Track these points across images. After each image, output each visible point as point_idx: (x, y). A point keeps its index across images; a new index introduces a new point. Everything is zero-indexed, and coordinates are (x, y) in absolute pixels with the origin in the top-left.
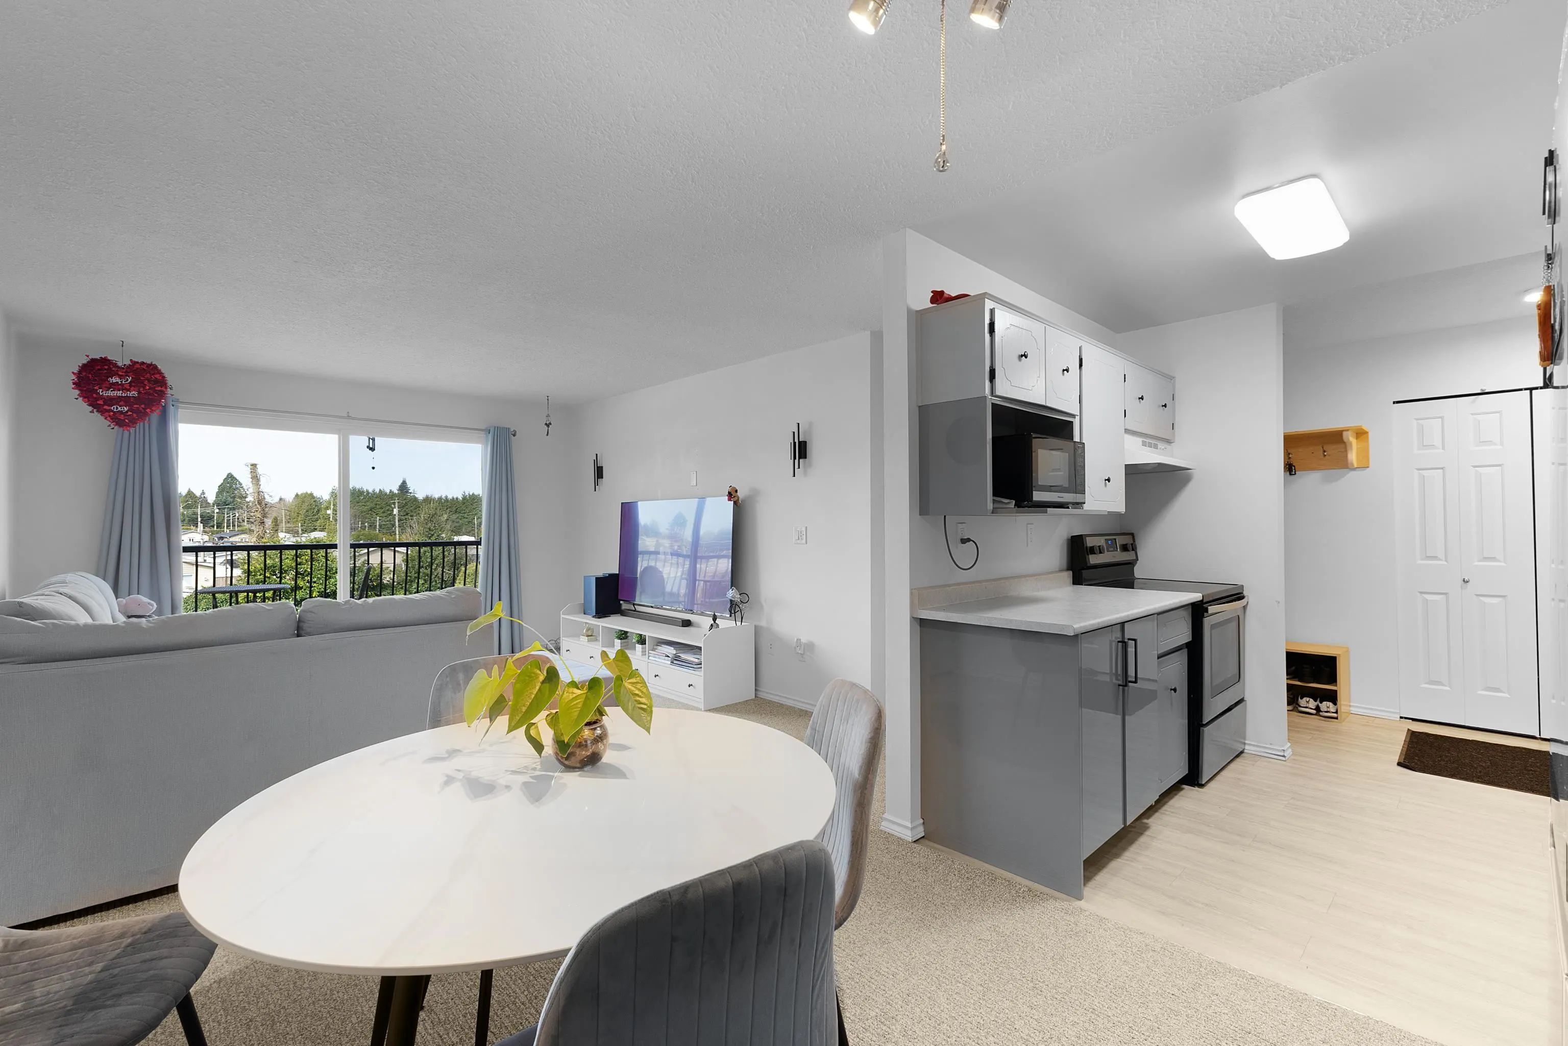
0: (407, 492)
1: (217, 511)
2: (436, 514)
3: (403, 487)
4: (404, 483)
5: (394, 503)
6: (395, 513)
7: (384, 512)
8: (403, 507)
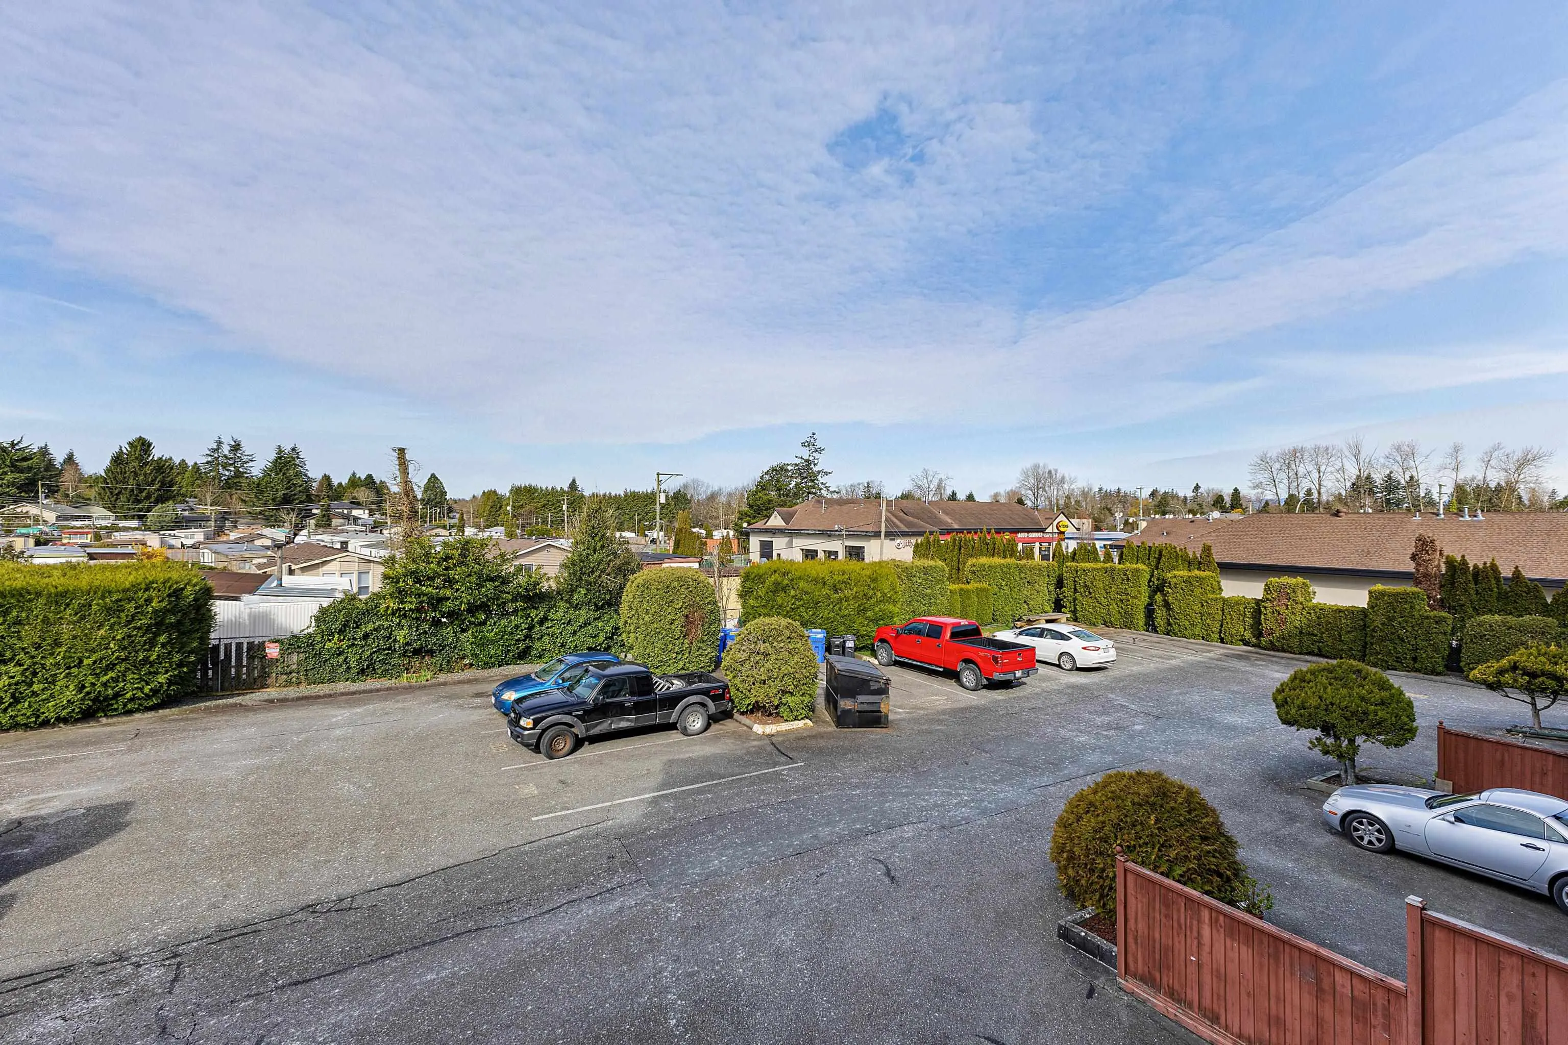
0: (576, 490)
1: (421, 507)
2: (600, 508)
3: (573, 485)
4: (574, 481)
5: (564, 500)
6: (564, 509)
7: (555, 509)
8: (572, 503)
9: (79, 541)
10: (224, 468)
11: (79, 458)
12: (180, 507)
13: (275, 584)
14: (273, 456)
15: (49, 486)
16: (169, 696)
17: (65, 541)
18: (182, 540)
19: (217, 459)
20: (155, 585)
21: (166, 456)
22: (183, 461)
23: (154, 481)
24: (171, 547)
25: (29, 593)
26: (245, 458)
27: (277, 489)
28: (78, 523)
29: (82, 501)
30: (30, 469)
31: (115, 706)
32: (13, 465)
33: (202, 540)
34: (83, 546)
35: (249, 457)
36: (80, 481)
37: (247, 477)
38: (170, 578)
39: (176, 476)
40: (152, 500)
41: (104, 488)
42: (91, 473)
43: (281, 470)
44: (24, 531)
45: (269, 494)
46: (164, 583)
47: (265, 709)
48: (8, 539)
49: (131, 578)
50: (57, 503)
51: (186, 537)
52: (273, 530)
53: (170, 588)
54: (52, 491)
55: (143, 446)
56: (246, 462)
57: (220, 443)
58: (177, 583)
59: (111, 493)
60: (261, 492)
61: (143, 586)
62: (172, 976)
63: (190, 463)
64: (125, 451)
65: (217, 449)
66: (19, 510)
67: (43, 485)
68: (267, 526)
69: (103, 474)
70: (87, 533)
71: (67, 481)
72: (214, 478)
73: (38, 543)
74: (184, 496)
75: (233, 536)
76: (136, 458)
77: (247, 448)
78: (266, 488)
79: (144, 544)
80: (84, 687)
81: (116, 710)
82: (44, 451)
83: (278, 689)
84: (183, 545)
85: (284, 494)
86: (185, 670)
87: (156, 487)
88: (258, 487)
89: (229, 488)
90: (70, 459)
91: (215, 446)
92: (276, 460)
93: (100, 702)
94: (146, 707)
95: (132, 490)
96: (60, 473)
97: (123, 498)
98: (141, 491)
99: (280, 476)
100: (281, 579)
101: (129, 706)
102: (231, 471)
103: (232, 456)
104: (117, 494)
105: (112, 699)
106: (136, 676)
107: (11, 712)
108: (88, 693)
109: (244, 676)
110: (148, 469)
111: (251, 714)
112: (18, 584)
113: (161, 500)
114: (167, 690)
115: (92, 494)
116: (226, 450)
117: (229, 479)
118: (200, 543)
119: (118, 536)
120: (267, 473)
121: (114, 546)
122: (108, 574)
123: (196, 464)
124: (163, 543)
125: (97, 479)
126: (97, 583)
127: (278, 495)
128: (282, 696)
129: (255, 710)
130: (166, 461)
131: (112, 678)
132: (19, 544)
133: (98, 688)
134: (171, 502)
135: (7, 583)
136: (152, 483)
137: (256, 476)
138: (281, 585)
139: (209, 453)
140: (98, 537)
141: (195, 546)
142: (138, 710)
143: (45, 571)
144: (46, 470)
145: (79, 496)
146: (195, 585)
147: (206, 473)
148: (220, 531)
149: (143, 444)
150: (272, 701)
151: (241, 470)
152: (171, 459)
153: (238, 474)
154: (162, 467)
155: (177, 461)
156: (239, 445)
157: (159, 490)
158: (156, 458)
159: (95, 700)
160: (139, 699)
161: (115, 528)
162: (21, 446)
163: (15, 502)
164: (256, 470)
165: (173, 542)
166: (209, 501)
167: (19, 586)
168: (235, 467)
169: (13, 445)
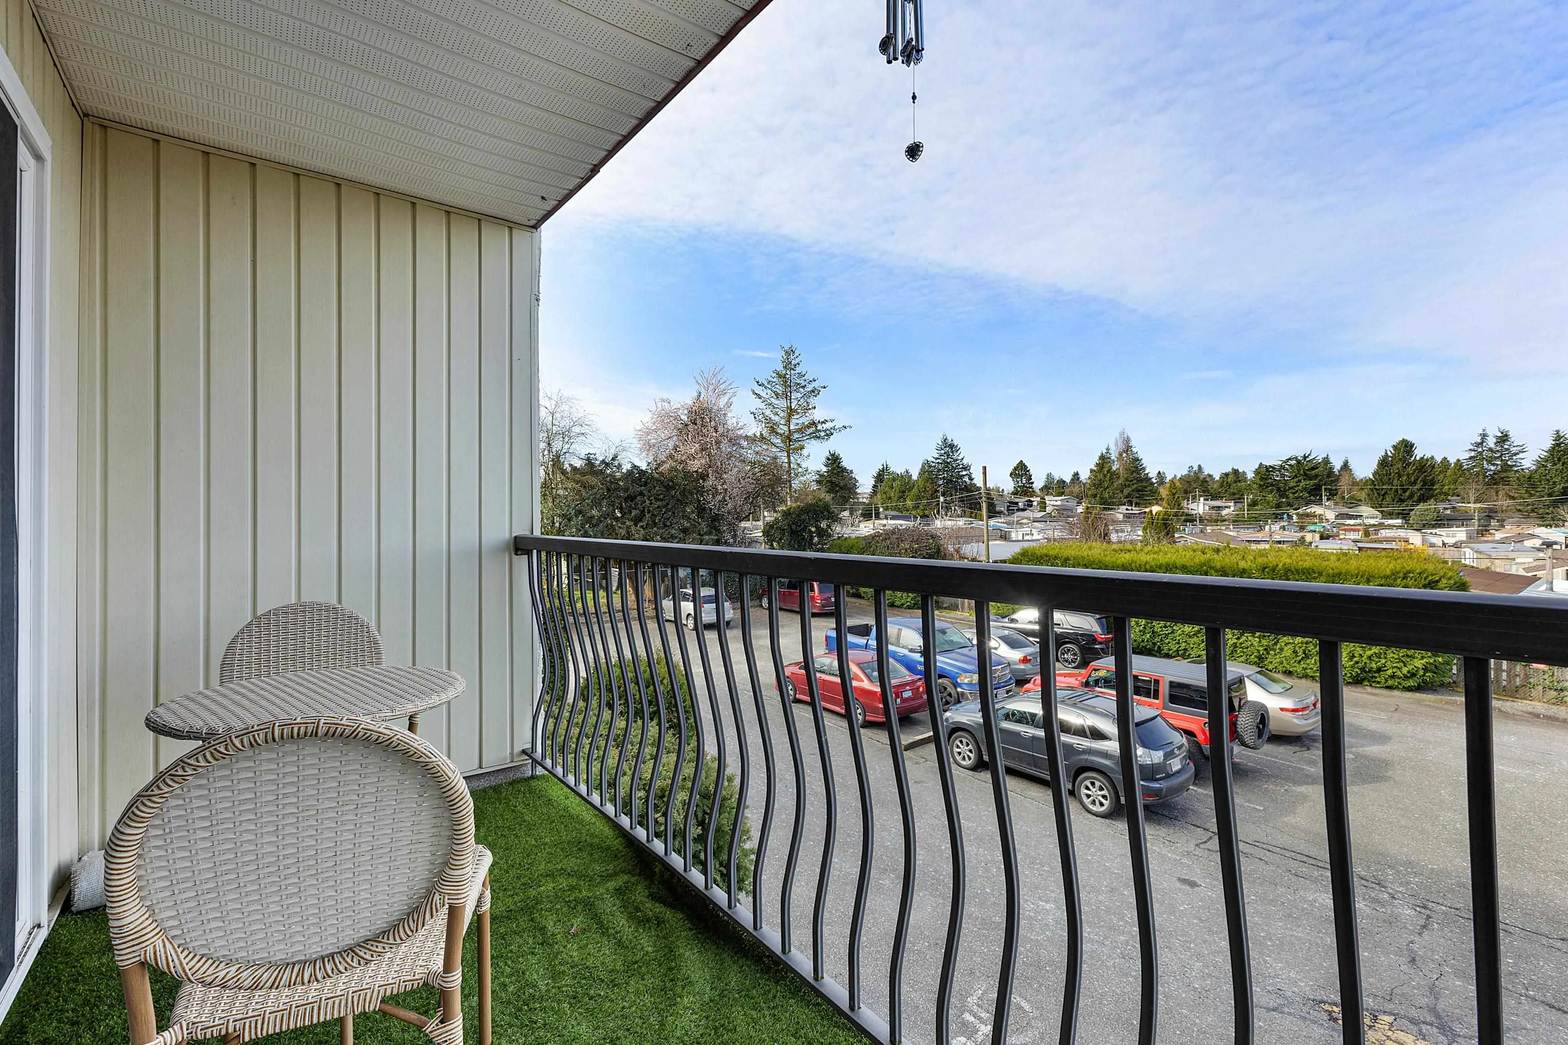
9: (1352, 538)
10: (1489, 462)
11: (1353, 465)
12: (1441, 506)
13: (1544, 587)
14: (1548, 443)
15: (1330, 490)
16: (1424, 681)
17: (1341, 537)
18: (1443, 538)
19: (1481, 453)
20: (1411, 575)
21: (1428, 455)
22: (1445, 459)
23: (1416, 480)
24: (1432, 545)
25: (1314, 572)
26: (1514, 450)
27: (1554, 483)
28: (1352, 522)
29: (1354, 502)
30: (1316, 476)
31: (1378, 679)
32: (1305, 474)
33: (1464, 539)
34: (1355, 541)
35: (1519, 448)
36: (1353, 485)
37: (1517, 471)
38: (1426, 570)
39: (1438, 475)
40: (1415, 498)
41: (1372, 490)
42: (1361, 477)
43: (1559, 460)
44: (1312, 528)
45: (1544, 487)
46: (1420, 574)
47: (1529, 721)
48: (1302, 534)
49: (1391, 566)
50: (1336, 504)
51: (1448, 536)
52: (1548, 530)
53: (1425, 579)
54: (1332, 494)
55: (1406, 447)
56: (1516, 454)
57: (1484, 436)
58: (1432, 575)
59: (1379, 494)
60: (1534, 486)
61: (1401, 575)
62: (1422, 922)
63: (1452, 460)
64: (1390, 454)
65: (1482, 443)
66: (1309, 511)
67: (1325, 489)
68: (1540, 526)
69: (1371, 477)
70: (1358, 530)
71: (1344, 485)
72: (1478, 474)
73: (1322, 538)
74: (1446, 494)
75: (1499, 536)
76: (1400, 459)
77: (1516, 439)
78: (1540, 481)
79: (1407, 541)
80: (1354, 656)
81: (1379, 683)
82: (1326, 461)
83: (1545, 705)
84: (1444, 544)
85: (1563, 488)
86: (1440, 659)
87: (1418, 486)
88: (1530, 481)
89: (1495, 484)
90: (1345, 466)
91: (1479, 440)
92: (1554, 448)
93: (1366, 672)
94: (1404, 687)
95: (1397, 491)
96: (1337, 480)
97: (1388, 498)
98: (1405, 491)
99: (1559, 466)
100: (1552, 583)
101: (1390, 683)
102: (1497, 465)
103: (1498, 448)
104: (1383, 495)
105: (1375, 672)
106: (1396, 656)
107: (1303, 665)
108: (1357, 663)
109: (1504, 683)
110: (1410, 470)
111: (1511, 723)
112: (1307, 564)
113: (1423, 499)
114: (1424, 675)
115: (1363, 495)
116: (1491, 442)
117: (1494, 474)
118: (1462, 542)
119: (1384, 533)
120: (1541, 464)
121: (1381, 542)
122: (1371, 561)
123: (1458, 460)
124: (1424, 541)
125: (1367, 482)
126: (1363, 568)
127: (1556, 489)
128: (1550, 713)
129: (1517, 720)
130: (1427, 460)
131: (1376, 654)
132: (1309, 537)
133: (1364, 659)
134: (1432, 500)
135: (1300, 563)
136: (1415, 483)
137: (1528, 469)
138: (1552, 589)
139: (1472, 448)
140: (1367, 534)
141: (1457, 546)
142: (1396, 688)
143: (1325, 557)
144: (1328, 476)
145: (1352, 498)
146: (1449, 579)
147: (1468, 469)
148: (1484, 531)
149: (1406, 446)
150: (1537, 716)
151: (1509, 463)
152: (1432, 458)
153: (1506, 468)
154: (1425, 466)
155: (1439, 459)
156: (1506, 435)
157: (1421, 489)
158: (1418, 458)
159: (1363, 669)
160: (1399, 678)
161: (1382, 526)
162: (1311, 458)
163: (1307, 504)
164: (1528, 461)
165: (1434, 540)
166: (1472, 499)
167: (1307, 566)
168: (1502, 460)
169: (1305, 457)
